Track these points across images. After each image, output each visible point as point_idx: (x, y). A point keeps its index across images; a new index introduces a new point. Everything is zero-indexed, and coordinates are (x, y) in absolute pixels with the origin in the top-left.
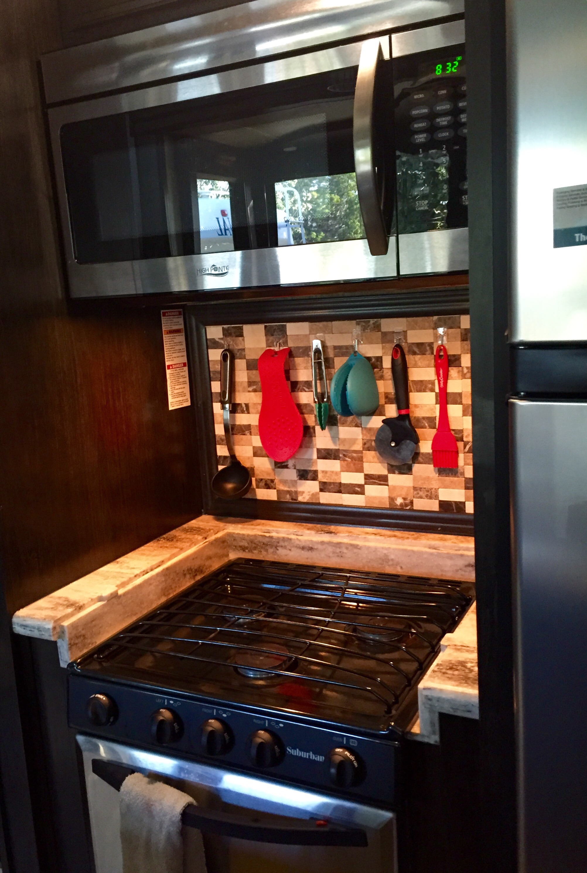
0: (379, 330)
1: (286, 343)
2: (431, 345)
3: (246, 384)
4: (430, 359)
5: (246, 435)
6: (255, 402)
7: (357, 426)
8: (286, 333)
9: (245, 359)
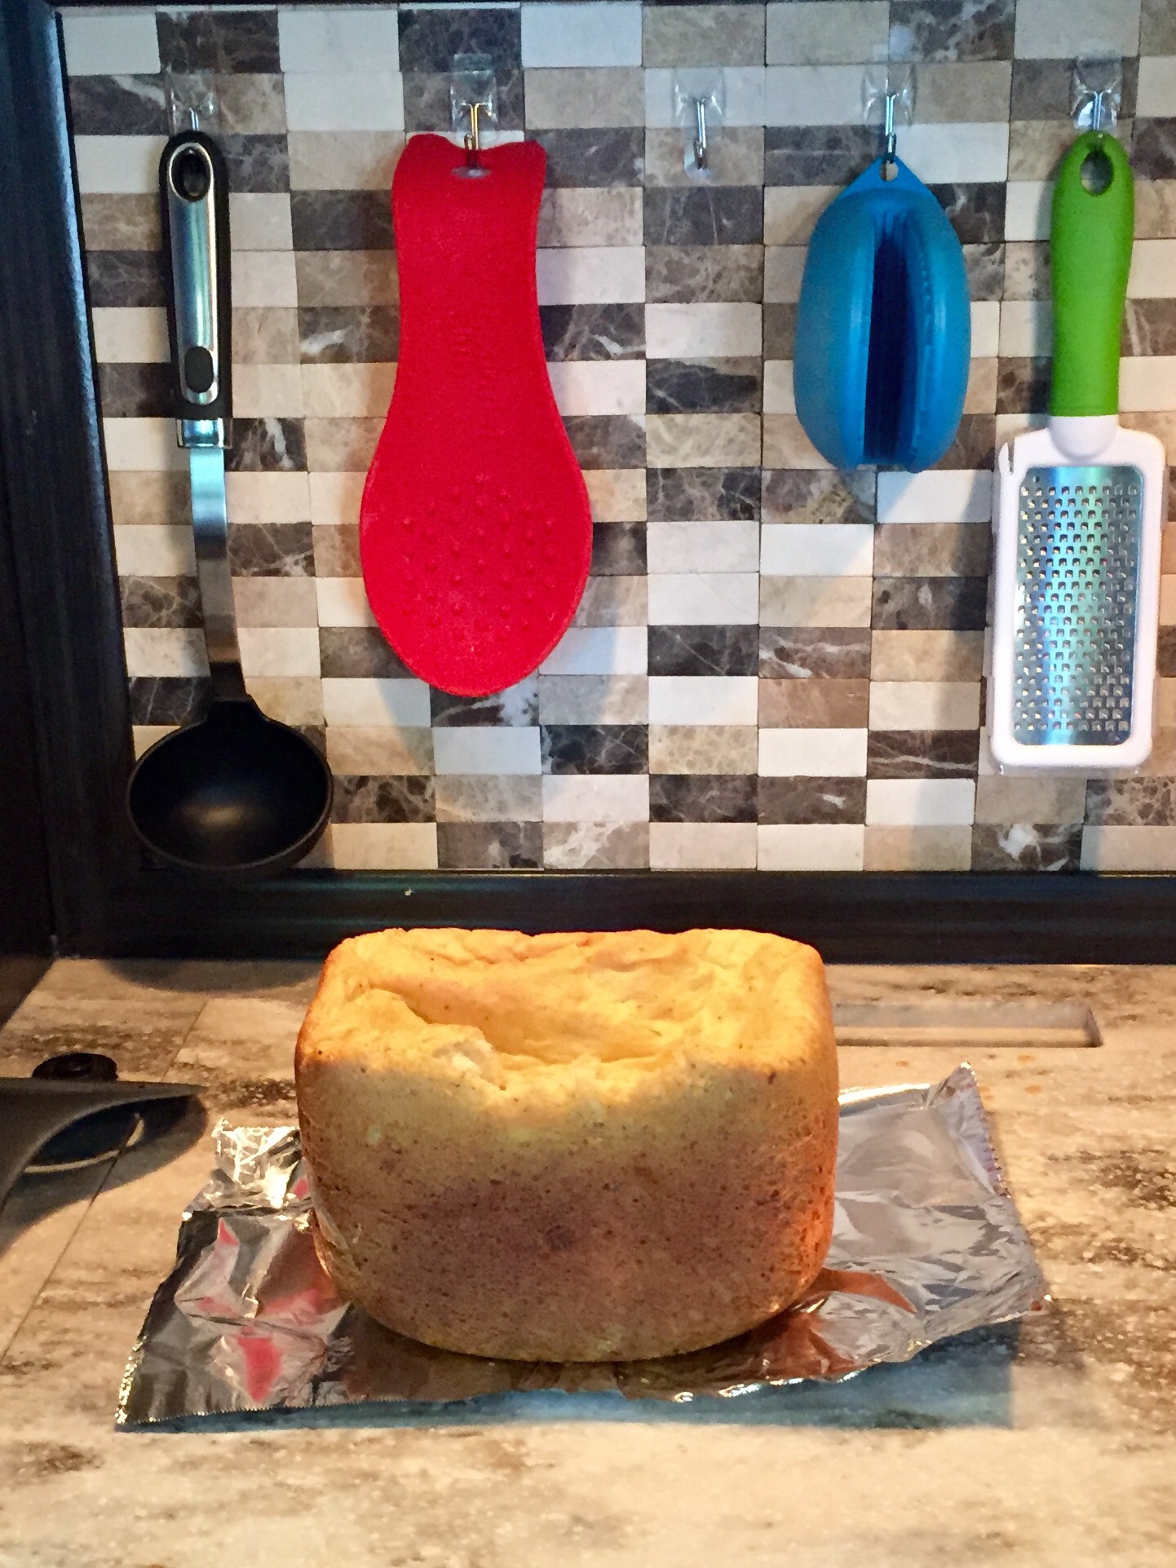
0: (1004, 51)
3: (291, 323)
5: (287, 574)
6: (337, 414)
7: (853, 516)
8: (517, 57)
9: (287, 189)
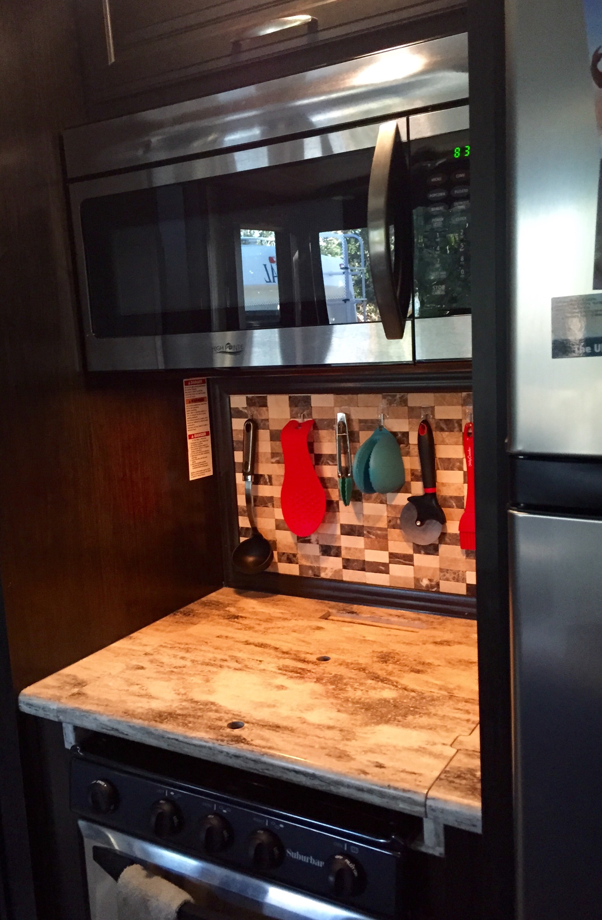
0: (406, 405)
1: (310, 414)
2: (459, 422)
3: (269, 456)
4: (458, 436)
5: (269, 507)
6: (278, 474)
7: (382, 502)
8: (310, 404)
9: (269, 429)
